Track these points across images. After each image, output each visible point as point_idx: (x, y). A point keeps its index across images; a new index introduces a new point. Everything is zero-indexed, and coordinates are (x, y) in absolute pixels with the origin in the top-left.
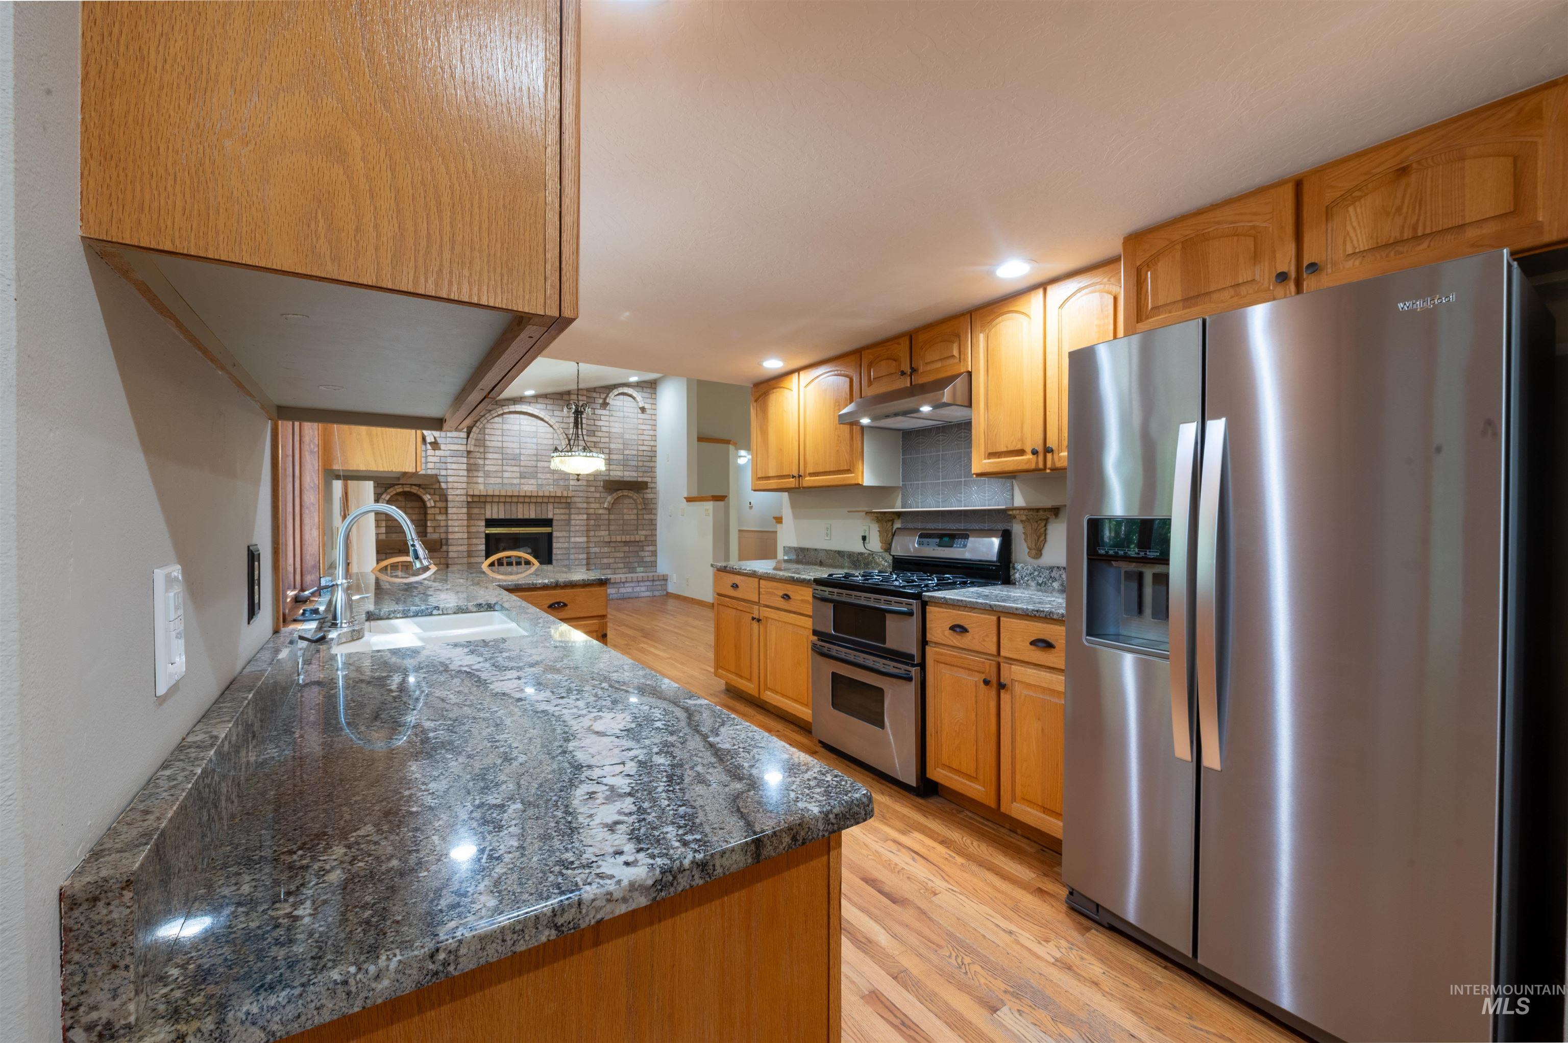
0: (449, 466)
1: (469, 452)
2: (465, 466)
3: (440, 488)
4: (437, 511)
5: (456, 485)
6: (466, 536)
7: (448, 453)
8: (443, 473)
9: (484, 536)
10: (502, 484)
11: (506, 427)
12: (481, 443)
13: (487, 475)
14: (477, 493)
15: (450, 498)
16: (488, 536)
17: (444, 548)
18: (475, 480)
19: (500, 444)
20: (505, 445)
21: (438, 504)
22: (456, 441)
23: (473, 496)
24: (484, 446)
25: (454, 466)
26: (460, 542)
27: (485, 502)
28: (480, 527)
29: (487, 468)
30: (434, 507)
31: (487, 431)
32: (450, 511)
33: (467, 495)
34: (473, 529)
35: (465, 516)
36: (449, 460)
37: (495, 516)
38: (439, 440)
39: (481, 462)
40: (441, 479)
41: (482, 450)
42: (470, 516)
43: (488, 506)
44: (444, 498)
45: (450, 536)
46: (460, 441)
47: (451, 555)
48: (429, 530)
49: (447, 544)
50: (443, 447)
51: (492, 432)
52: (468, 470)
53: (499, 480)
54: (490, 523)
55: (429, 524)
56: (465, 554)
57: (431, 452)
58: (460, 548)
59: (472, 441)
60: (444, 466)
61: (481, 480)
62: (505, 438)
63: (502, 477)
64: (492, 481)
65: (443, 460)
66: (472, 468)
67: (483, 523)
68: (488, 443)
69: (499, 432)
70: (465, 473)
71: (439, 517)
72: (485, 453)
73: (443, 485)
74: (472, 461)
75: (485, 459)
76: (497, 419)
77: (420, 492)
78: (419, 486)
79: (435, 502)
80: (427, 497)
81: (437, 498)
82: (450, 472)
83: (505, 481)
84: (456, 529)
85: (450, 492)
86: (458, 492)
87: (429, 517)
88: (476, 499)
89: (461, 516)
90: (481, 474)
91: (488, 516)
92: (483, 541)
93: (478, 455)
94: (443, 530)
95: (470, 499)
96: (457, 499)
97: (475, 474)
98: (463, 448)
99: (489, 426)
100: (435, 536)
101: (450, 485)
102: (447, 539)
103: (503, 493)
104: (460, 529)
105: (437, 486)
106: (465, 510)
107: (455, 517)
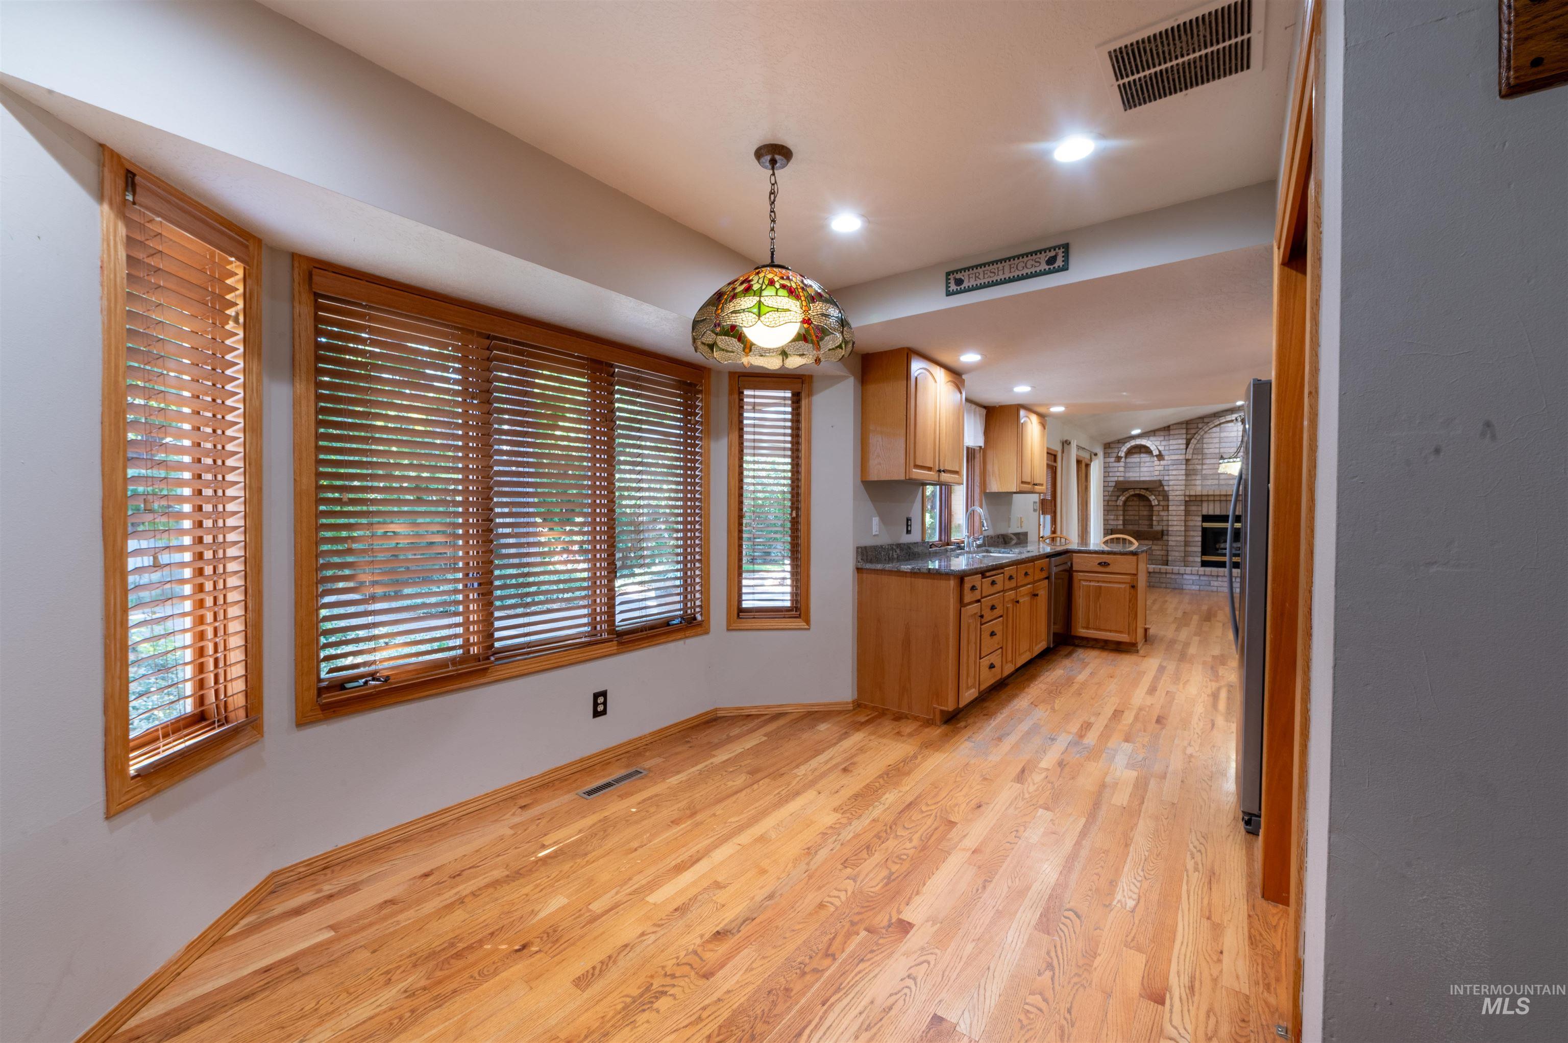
0: (1171, 473)
1: (1187, 460)
2: (1183, 472)
3: (1164, 490)
4: (1161, 508)
5: (1175, 487)
6: (1183, 529)
7: (1169, 462)
8: (1166, 478)
9: (1200, 529)
10: (1219, 485)
11: (1223, 435)
12: (1199, 451)
13: (1204, 478)
14: (1193, 493)
15: (1171, 498)
16: (1204, 530)
17: (1165, 538)
18: (1193, 482)
19: (1217, 451)
20: (1222, 450)
21: (1162, 503)
22: (1176, 452)
23: (1190, 496)
24: (1203, 454)
25: (1174, 473)
26: (1178, 533)
27: (1202, 501)
28: (1197, 522)
29: (1204, 472)
30: (1158, 505)
31: (1205, 441)
32: (1170, 508)
33: (1185, 496)
34: (1191, 523)
35: (1183, 513)
36: (1171, 468)
37: (1211, 513)
38: (1163, 453)
39: (1199, 467)
40: (1164, 483)
41: (1200, 457)
42: (1187, 513)
43: (1205, 505)
44: (1166, 497)
45: (1170, 529)
46: (1179, 452)
47: (1171, 543)
48: (1155, 523)
49: (1168, 535)
50: (1166, 458)
51: (1210, 440)
52: (1187, 475)
53: (1216, 482)
54: (1206, 518)
55: (1154, 518)
56: (1183, 544)
57: (1157, 463)
58: (1178, 538)
59: (1190, 451)
60: (1167, 473)
61: (1198, 482)
62: (1223, 445)
63: (1219, 479)
64: (1209, 482)
65: (1166, 468)
66: (1189, 474)
67: (1200, 519)
68: (1206, 451)
69: (1217, 440)
70: (1184, 477)
71: (1162, 513)
72: (1203, 459)
73: (1166, 488)
74: (1191, 467)
75: (1202, 464)
76: (1214, 430)
77: (1147, 494)
78: (1147, 489)
79: (1159, 501)
80: (1152, 498)
81: (1161, 498)
82: (1171, 477)
83: (1222, 482)
84: (1175, 523)
85: (1171, 493)
86: (1177, 493)
87: (1155, 513)
88: (1193, 498)
89: (1179, 513)
90: (1199, 477)
91: (1205, 512)
92: (1200, 533)
93: (1196, 462)
94: (1165, 523)
95: (1187, 499)
96: (1177, 498)
97: (1194, 477)
98: (1182, 457)
99: (1207, 436)
100: (1159, 528)
101: (1171, 488)
102: (1168, 531)
103: (1217, 493)
104: (1178, 523)
105: (1161, 489)
106: (1183, 508)
107: (1174, 513)
